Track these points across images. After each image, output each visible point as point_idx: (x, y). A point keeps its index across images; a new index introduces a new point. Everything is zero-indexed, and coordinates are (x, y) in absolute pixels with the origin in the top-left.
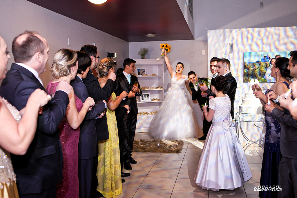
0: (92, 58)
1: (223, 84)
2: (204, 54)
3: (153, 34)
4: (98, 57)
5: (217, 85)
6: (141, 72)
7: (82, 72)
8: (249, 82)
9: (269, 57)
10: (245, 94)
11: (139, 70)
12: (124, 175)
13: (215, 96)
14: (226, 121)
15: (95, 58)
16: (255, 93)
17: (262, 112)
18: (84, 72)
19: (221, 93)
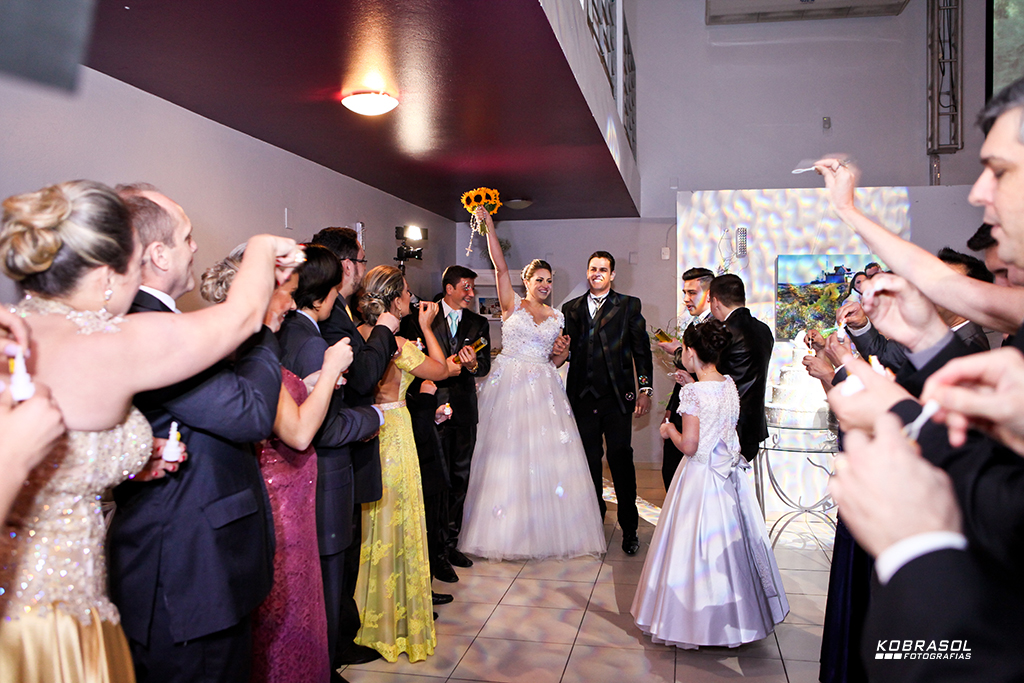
0: (347, 264)
1: (722, 342)
2: (667, 257)
3: (523, 199)
4: (361, 261)
5: (706, 346)
6: (487, 306)
7: (316, 304)
8: (793, 339)
9: (849, 270)
10: (782, 373)
11: (484, 299)
12: (439, 599)
13: (695, 378)
14: (721, 451)
15: (355, 263)
16: (807, 362)
17: (828, 423)
18: (321, 302)
19: (711, 370)
